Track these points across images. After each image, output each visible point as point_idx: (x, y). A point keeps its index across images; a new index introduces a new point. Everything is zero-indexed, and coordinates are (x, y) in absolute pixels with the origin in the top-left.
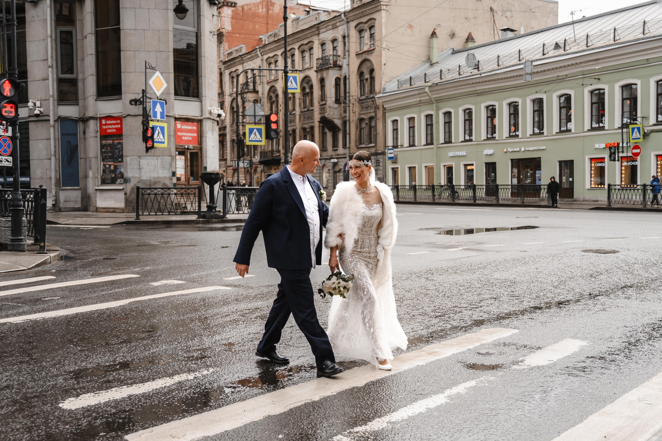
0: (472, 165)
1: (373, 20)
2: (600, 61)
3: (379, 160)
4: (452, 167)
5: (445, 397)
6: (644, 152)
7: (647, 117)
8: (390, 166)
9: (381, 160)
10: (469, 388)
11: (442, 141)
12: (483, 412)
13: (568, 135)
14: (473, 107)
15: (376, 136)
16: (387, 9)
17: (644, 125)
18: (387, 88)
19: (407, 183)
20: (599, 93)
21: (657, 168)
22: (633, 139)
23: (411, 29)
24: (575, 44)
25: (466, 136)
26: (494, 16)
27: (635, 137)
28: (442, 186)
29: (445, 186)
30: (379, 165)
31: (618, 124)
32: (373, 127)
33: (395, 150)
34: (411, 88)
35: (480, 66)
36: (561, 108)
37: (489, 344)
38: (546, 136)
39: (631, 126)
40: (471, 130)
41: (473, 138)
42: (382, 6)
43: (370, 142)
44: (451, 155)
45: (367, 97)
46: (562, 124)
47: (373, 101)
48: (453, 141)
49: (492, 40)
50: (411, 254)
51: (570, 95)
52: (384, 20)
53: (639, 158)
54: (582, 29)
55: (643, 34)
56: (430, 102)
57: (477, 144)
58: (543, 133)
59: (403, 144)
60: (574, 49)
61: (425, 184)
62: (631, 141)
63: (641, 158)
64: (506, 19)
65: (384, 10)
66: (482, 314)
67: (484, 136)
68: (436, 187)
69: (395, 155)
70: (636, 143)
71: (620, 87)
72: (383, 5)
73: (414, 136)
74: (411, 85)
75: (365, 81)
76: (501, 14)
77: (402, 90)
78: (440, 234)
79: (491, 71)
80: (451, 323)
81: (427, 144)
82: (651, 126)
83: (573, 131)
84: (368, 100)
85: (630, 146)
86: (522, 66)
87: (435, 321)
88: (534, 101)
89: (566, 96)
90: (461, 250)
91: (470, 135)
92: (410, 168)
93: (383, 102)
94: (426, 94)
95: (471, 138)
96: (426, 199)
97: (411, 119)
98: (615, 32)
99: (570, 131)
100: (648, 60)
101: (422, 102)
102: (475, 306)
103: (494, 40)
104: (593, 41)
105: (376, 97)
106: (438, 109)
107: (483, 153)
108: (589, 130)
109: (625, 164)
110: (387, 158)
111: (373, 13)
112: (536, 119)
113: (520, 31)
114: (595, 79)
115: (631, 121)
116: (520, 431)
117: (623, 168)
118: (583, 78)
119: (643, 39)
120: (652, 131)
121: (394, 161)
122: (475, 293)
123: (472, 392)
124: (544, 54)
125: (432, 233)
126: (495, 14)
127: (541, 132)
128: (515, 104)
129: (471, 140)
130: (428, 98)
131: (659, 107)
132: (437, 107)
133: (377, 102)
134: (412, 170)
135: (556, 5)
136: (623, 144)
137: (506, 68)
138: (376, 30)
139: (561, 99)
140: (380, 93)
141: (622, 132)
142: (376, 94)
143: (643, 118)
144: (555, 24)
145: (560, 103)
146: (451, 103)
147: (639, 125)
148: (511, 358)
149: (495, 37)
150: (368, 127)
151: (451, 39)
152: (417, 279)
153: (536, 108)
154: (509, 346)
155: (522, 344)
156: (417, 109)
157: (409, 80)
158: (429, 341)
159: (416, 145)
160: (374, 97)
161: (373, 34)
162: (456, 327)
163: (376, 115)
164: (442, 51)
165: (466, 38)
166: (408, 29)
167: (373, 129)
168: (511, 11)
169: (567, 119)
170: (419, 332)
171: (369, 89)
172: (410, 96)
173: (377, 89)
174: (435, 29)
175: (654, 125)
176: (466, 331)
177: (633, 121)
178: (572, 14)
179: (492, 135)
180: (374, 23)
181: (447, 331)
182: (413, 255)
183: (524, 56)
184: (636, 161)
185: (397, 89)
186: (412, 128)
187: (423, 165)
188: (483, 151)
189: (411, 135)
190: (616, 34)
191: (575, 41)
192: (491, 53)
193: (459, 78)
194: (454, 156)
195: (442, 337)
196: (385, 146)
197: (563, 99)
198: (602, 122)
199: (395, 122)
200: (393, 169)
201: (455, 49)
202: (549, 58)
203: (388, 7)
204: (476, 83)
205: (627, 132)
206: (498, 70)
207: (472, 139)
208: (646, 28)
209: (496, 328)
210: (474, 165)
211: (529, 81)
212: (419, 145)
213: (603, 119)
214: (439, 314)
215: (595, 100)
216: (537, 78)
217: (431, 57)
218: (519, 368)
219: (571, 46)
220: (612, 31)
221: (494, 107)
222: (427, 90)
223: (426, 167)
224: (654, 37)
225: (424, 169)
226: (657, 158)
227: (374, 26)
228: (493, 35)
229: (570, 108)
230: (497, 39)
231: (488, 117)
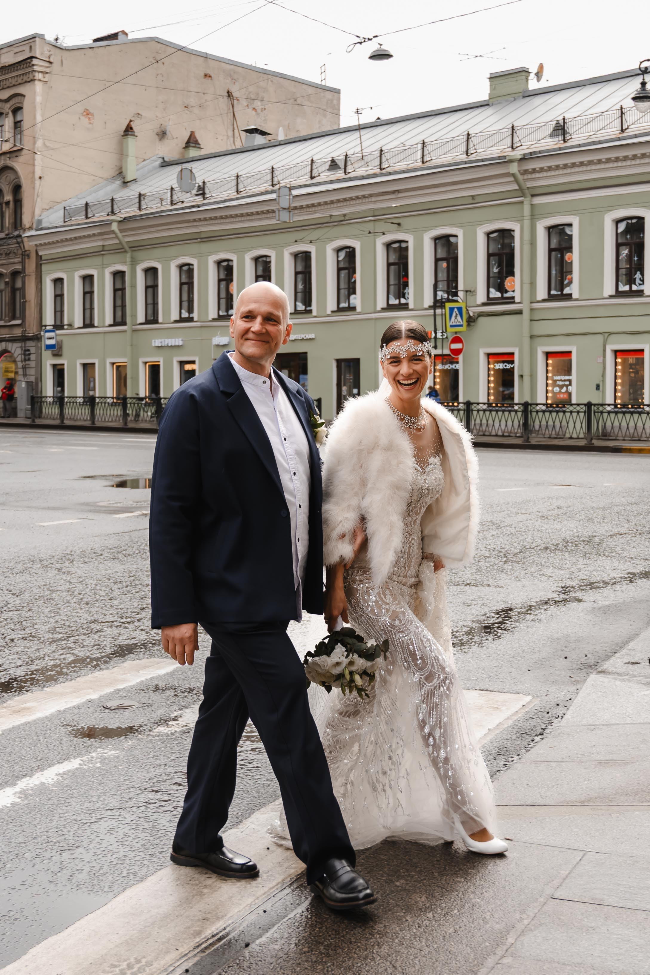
0: (193, 362)
1: (20, 98)
2: (401, 195)
3: (29, 350)
4: (158, 366)
5: (16, 793)
6: (467, 346)
7: (472, 290)
8: (48, 361)
9: (33, 350)
10: (63, 773)
11: (141, 318)
12: (74, 817)
13: (351, 316)
14: (194, 261)
15: (23, 305)
16: (45, 80)
17: (468, 305)
18: (44, 221)
19: (80, 392)
20: (400, 247)
21: (489, 375)
22: (451, 326)
23: (89, 118)
24: (362, 163)
25: (183, 311)
26: (233, 107)
27: (454, 324)
28: (142, 399)
29: (145, 398)
30: (29, 360)
31: (428, 301)
32: (19, 289)
33: (58, 332)
34: (87, 223)
35: (207, 191)
36: (339, 270)
37: (128, 690)
38: (315, 317)
39: (448, 305)
40: (191, 301)
41: (195, 315)
42: (37, 74)
43: (14, 318)
44: (157, 345)
45: (7, 235)
46: (342, 298)
47: (18, 243)
48: (160, 320)
49: (231, 147)
50: (45, 524)
51: (354, 249)
52: (39, 99)
53: (461, 357)
54: (373, 140)
55: (467, 154)
56: (120, 250)
57: (201, 327)
58: (310, 311)
59: (73, 321)
60: (361, 172)
61: (111, 396)
62: (449, 329)
63: (464, 357)
64: (254, 112)
65: (39, 80)
66: (136, 634)
67: (213, 313)
68: (129, 401)
69: (57, 342)
70: (456, 333)
71: (432, 239)
72: (39, 72)
73: (92, 309)
74: (87, 217)
75: (4, 205)
76: (245, 104)
77: (72, 225)
78: (113, 486)
79: (225, 201)
80: (76, 652)
81: (115, 324)
82: (479, 306)
83: (359, 309)
84: (10, 241)
85: (447, 338)
86: (273, 196)
87: (48, 649)
88: (296, 256)
89: (348, 250)
90: (138, 517)
91: (190, 310)
92: (85, 366)
93: (36, 245)
94: (113, 236)
95: (191, 316)
96: (112, 421)
97: (88, 279)
98: (423, 148)
99: (354, 309)
100: (473, 197)
101: (106, 248)
102: (129, 620)
103: (234, 148)
104: (390, 161)
105: (23, 236)
106: (134, 263)
107: (211, 343)
108: (383, 309)
109: (439, 367)
110: (43, 348)
111: (20, 84)
112: (300, 287)
113: (277, 135)
114: (392, 223)
115: (448, 297)
116: (129, 849)
117: (437, 374)
118: (375, 221)
119: (466, 163)
120: (481, 315)
121: (55, 352)
122: (138, 594)
123: (67, 781)
124: (312, 178)
125: (98, 484)
126: (235, 102)
127: (308, 308)
128: (264, 259)
129: (191, 320)
130: (117, 241)
131: (491, 275)
132: (132, 258)
133: (25, 244)
134: (89, 369)
135: (336, 95)
136: (436, 333)
137: (250, 196)
138: (25, 116)
139: (340, 254)
140: (31, 228)
141: (435, 315)
142: (24, 230)
143: (467, 291)
144: (335, 127)
145: (338, 262)
146: (158, 252)
147: (461, 304)
148: (160, 714)
149: (236, 143)
150: (9, 290)
151: (160, 140)
152: (41, 571)
153: (300, 269)
154: (163, 691)
155: (187, 686)
156: (97, 260)
157: (84, 208)
158: (24, 687)
159: (96, 324)
160: (19, 236)
161: (20, 121)
162: (83, 660)
163: (24, 268)
164: (144, 160)
165: (186, 139)
166: (83, 118)
167: (18, 293)
168: (262, 100)
169: (349, 289)
170: (11, 671)
171: (12, 220)
172: (84, 237)
173: (26, 220)
174: (131, 121)
175: (484, 304)
176: (95, 667)
177: (452, 297)
178: (357, 112)
179: (227, 311)
180: (22, 103)
181: (62, 668)
182: (48, 526)
183: (280, 178)
184: (457, 363)
185: (62, 224)
186: (88, 294)
187: (109, 361)
188: (211, 339)
189: (88, 306)
190: (426, 152)
191: (362, 159)
192: (225, 171)
193: (171, 210)
194: (162, 346)
195: (51, 679)
196: (41, 325)
197: (342, 255)
198: (404, 297)
199: (58, 282)
200: (54, 366)
201: (166, 159)
202: (320, 184)
203: (47, 75)
204: (200, 220)
205: (442, 314)
206: (237, 199)
207: (193, 318)
208: (471, 145)
209: (152, 660)
210: (197, 362)
211: (285, 222)
212: (101, 325)
213: (405, 291)
214: (59, 636)
215: (393, 259)
216: (299, 217)
217: (124, 170)
218: (165, 731)
219: (356, 166)
220: (420, 146)
221: (230, 263)
222: (115, 227)
223: (113, 364)
224: (483, 160)
225: (108, 367)
226: (488, 358)
227: (21, 108)
228: (232, 139)
229: (354, 272)
230: (238, 145)
231: (220, 281)
